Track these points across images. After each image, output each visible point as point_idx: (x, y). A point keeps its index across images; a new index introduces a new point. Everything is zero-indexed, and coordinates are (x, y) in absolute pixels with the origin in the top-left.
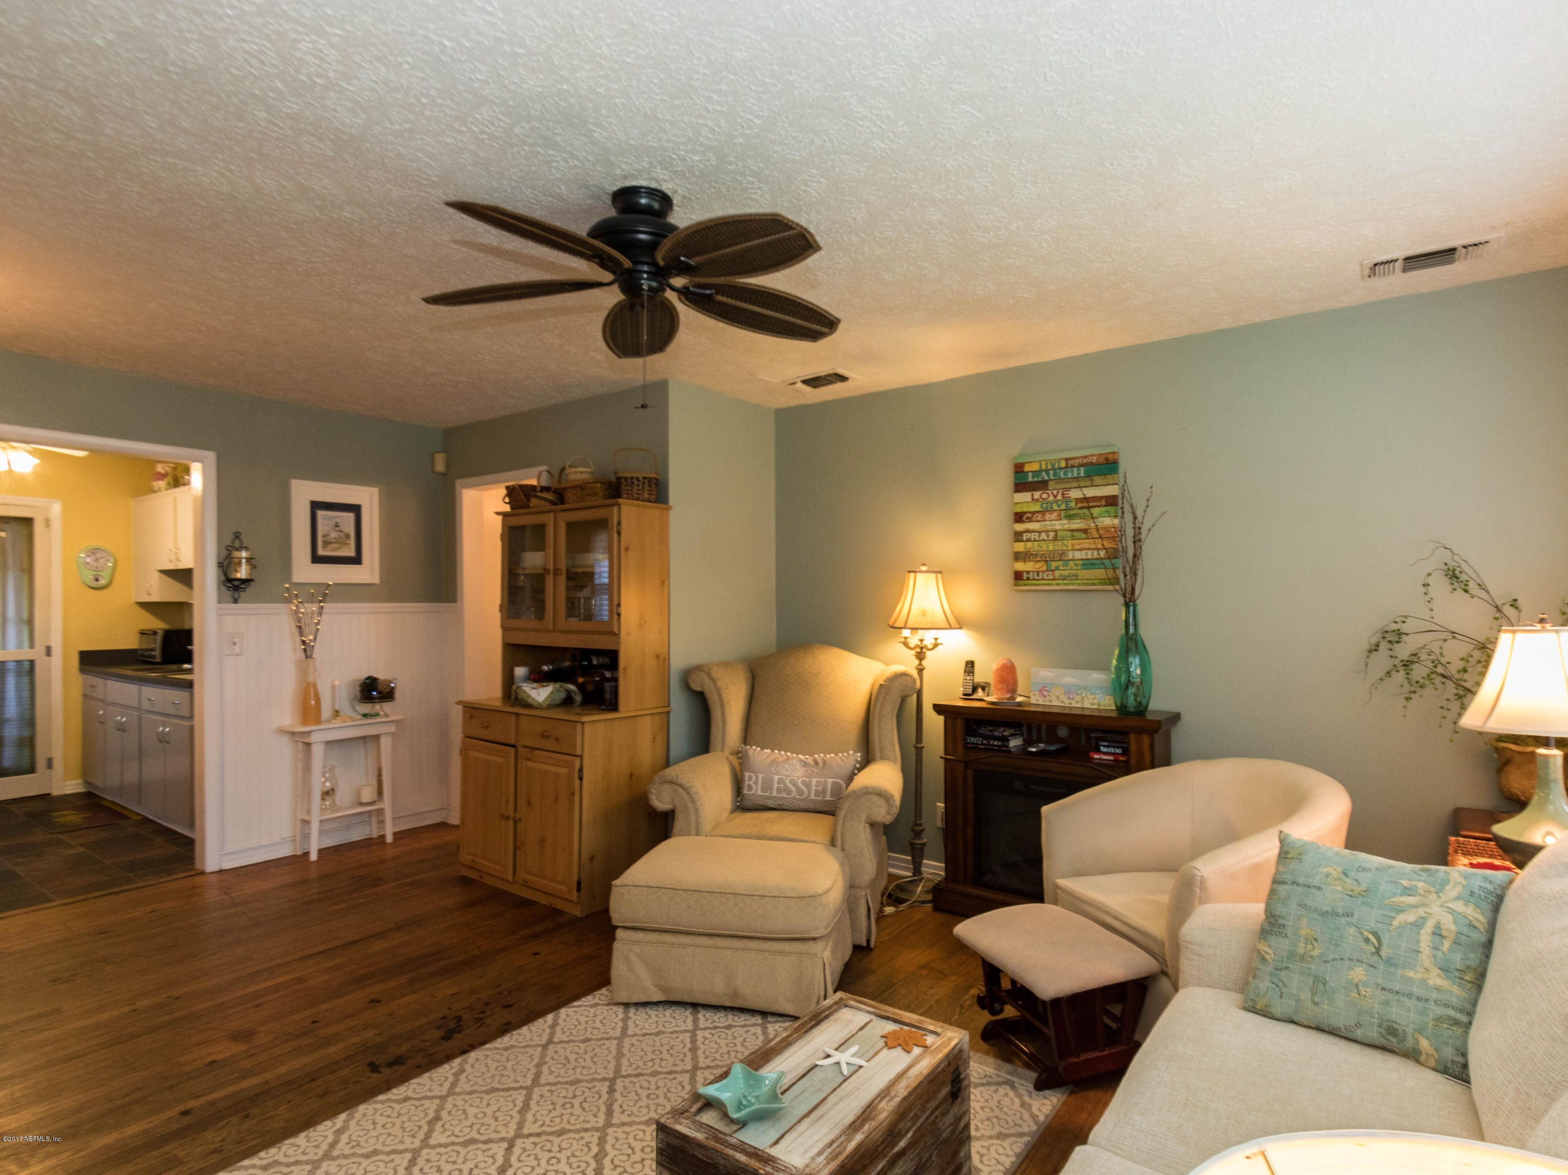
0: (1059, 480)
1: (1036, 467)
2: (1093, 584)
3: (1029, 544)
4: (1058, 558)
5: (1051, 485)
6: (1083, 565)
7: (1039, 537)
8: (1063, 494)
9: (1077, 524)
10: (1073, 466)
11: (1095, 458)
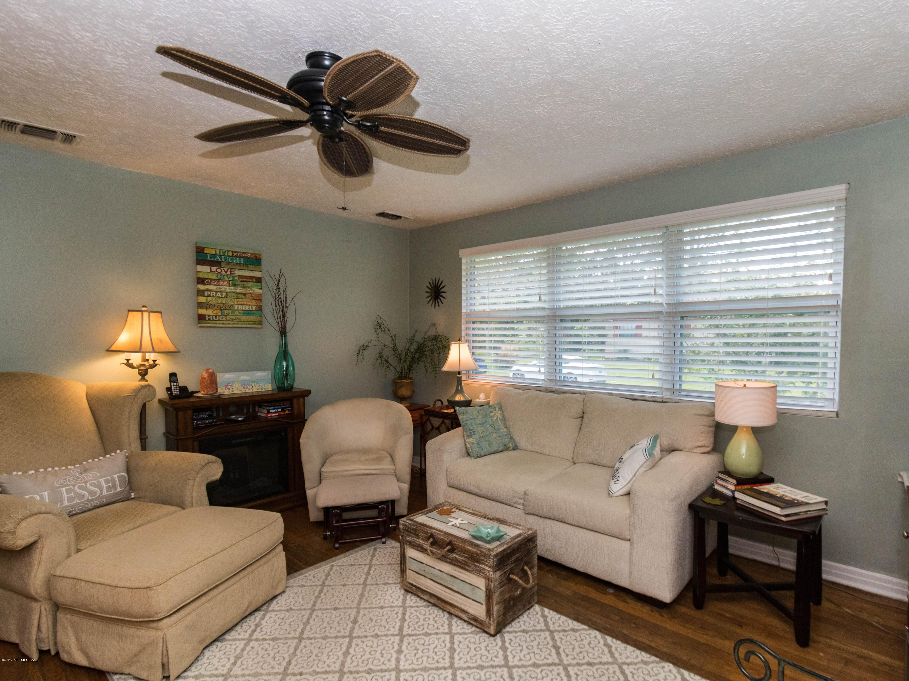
0: (228, 263)
1: (213, 252)
2: (249, 324)
3: (209, 299)
4: (229, 308)
5: (223, 265)
6: (244, 313)
7: (216, 294)
8: (231, 272)
9: (239, 290)
10: (236, 257)
11: (249, 255)
